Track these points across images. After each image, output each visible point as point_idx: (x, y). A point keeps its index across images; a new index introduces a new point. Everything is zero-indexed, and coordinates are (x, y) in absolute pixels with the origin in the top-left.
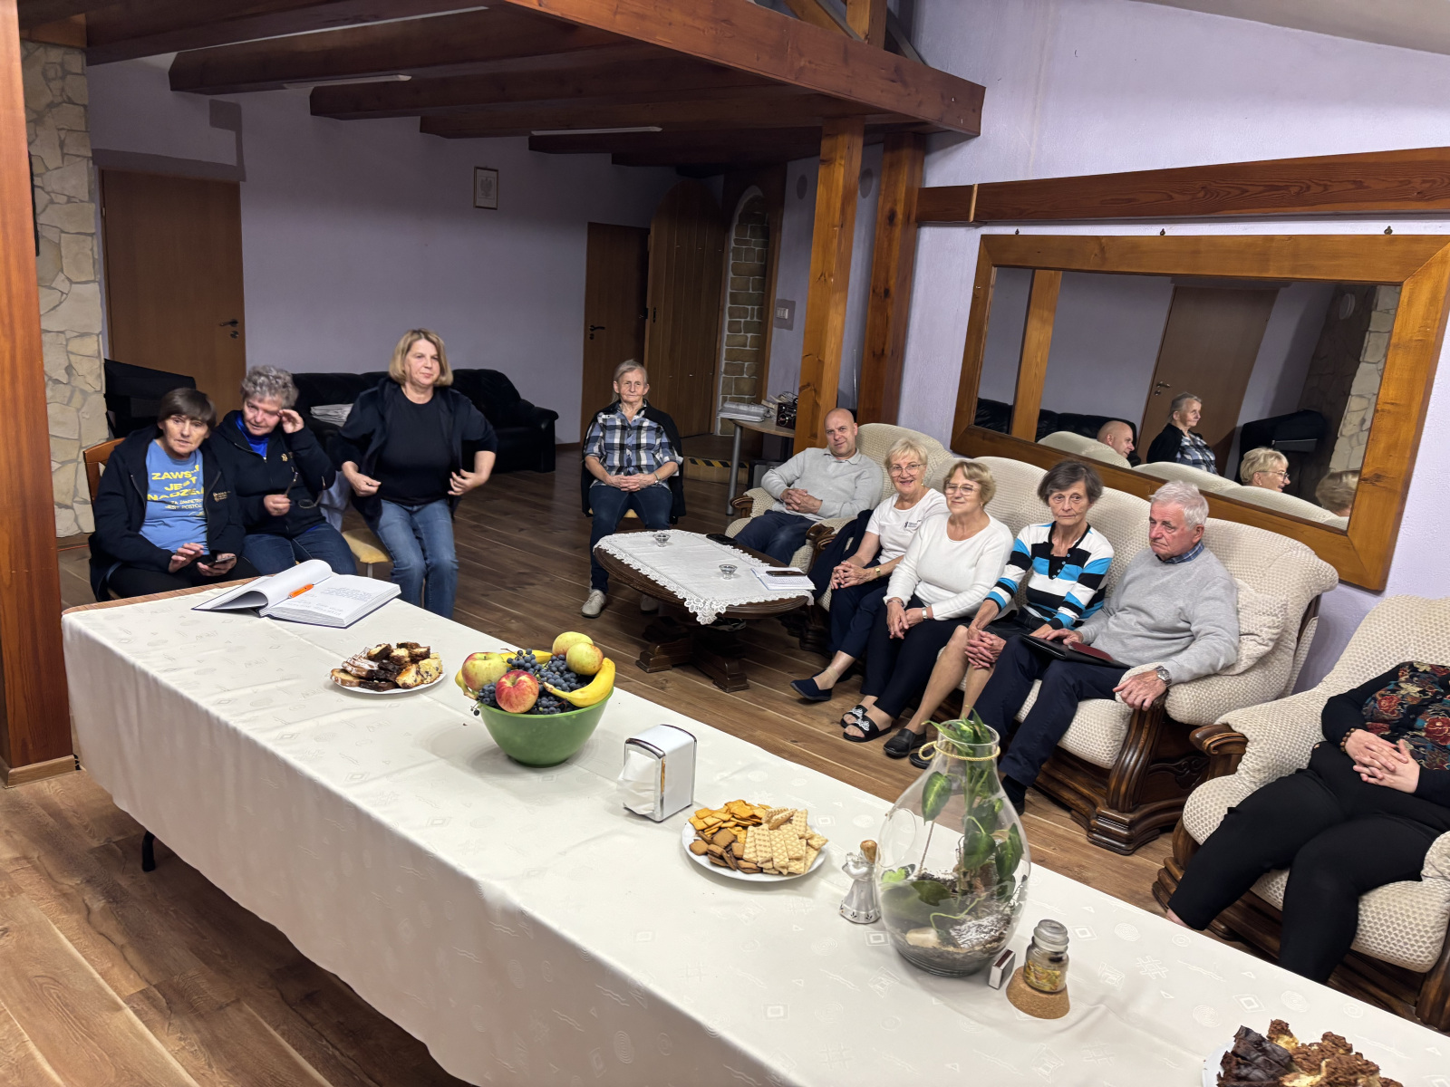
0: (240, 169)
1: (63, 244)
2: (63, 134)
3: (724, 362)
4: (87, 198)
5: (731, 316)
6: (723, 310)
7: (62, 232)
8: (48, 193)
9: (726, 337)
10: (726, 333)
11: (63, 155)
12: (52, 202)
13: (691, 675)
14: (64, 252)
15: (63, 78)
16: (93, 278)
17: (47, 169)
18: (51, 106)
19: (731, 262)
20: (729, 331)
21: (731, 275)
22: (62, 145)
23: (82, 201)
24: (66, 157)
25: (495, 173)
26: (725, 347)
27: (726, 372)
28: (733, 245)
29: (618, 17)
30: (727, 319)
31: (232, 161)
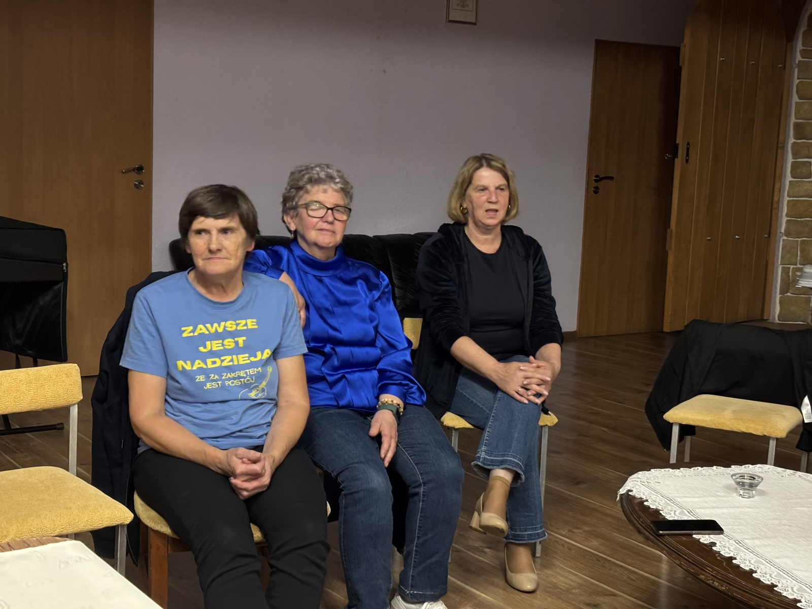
3: (785, 219)
5: (795, 155)
6: (784, 148)
9: (787, 184)
10: (789, 178)
19: (796, 81)
20: (793, 177)
21: (795, 99)
26: (786, 199)
27: (787, 233)
28: (799, 58)
30: (790, 159)
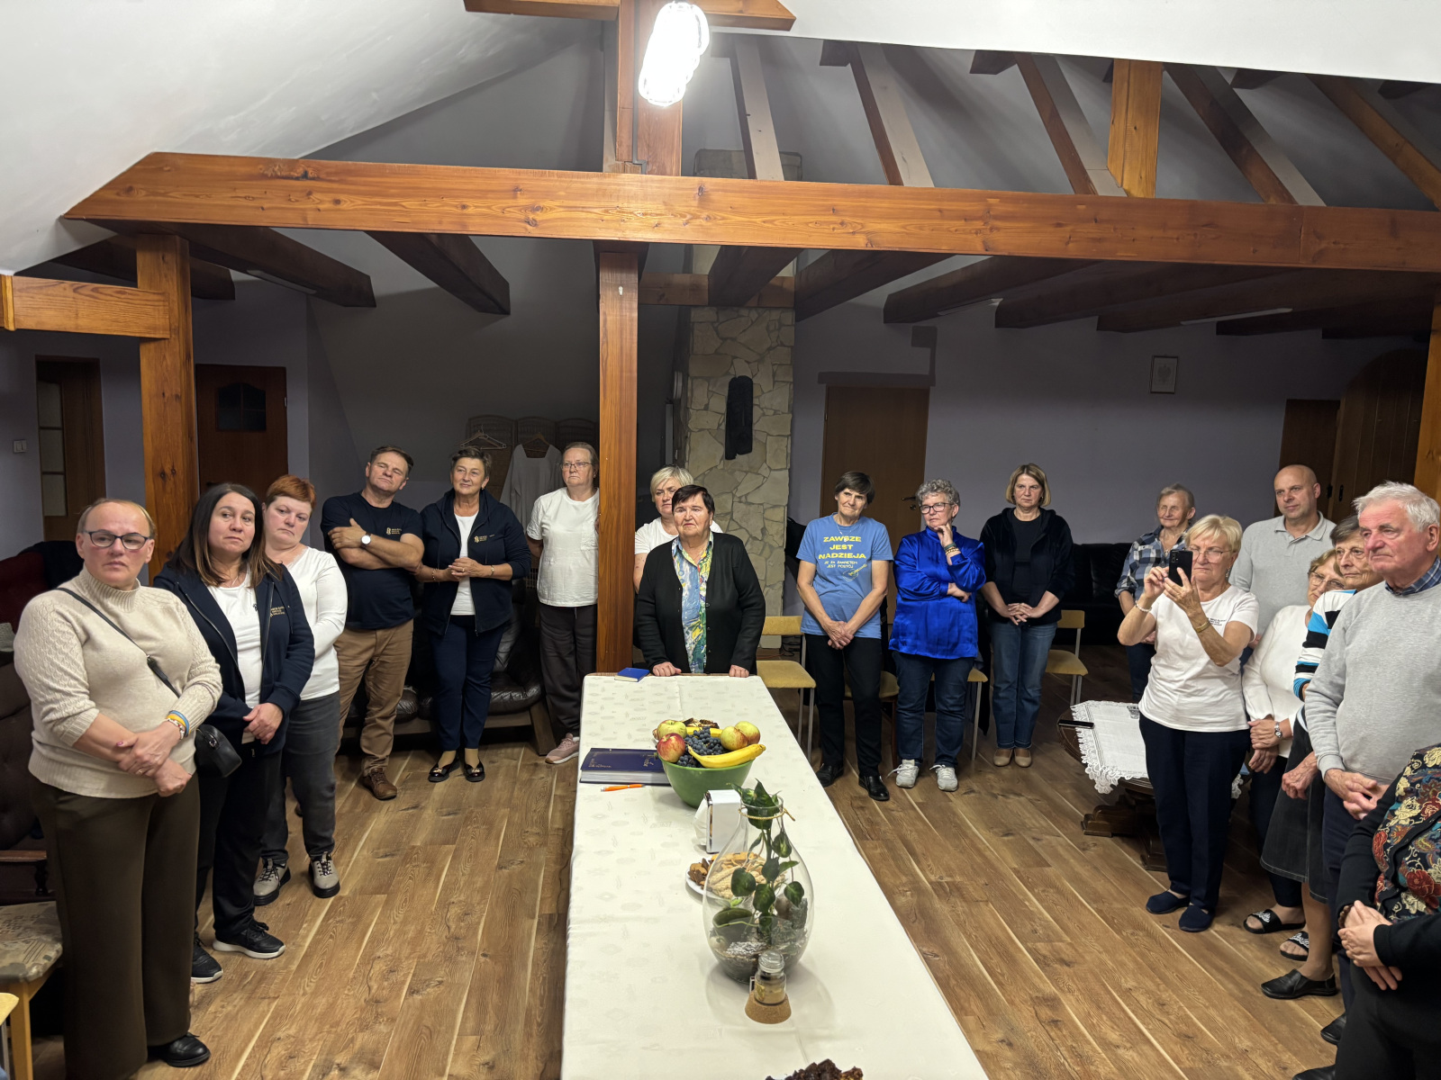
0: (931, 379)
1: (768, 443)
2: (775, 367)
4: (787, 411)
7: (768, 435)
8: (762, 409)
11: (774, 382)
12: (764, 415)
13: (1126, 847)
14: (768, 450)
15: (779, 329)
16: (785, 466)
17: (763, 393)
18: (770, 349)
22: (774, 375)
23: (783, 413)
24: (777, 383)
25: (1176, 360)
29: (1071, 245)
31: (925, 371)
